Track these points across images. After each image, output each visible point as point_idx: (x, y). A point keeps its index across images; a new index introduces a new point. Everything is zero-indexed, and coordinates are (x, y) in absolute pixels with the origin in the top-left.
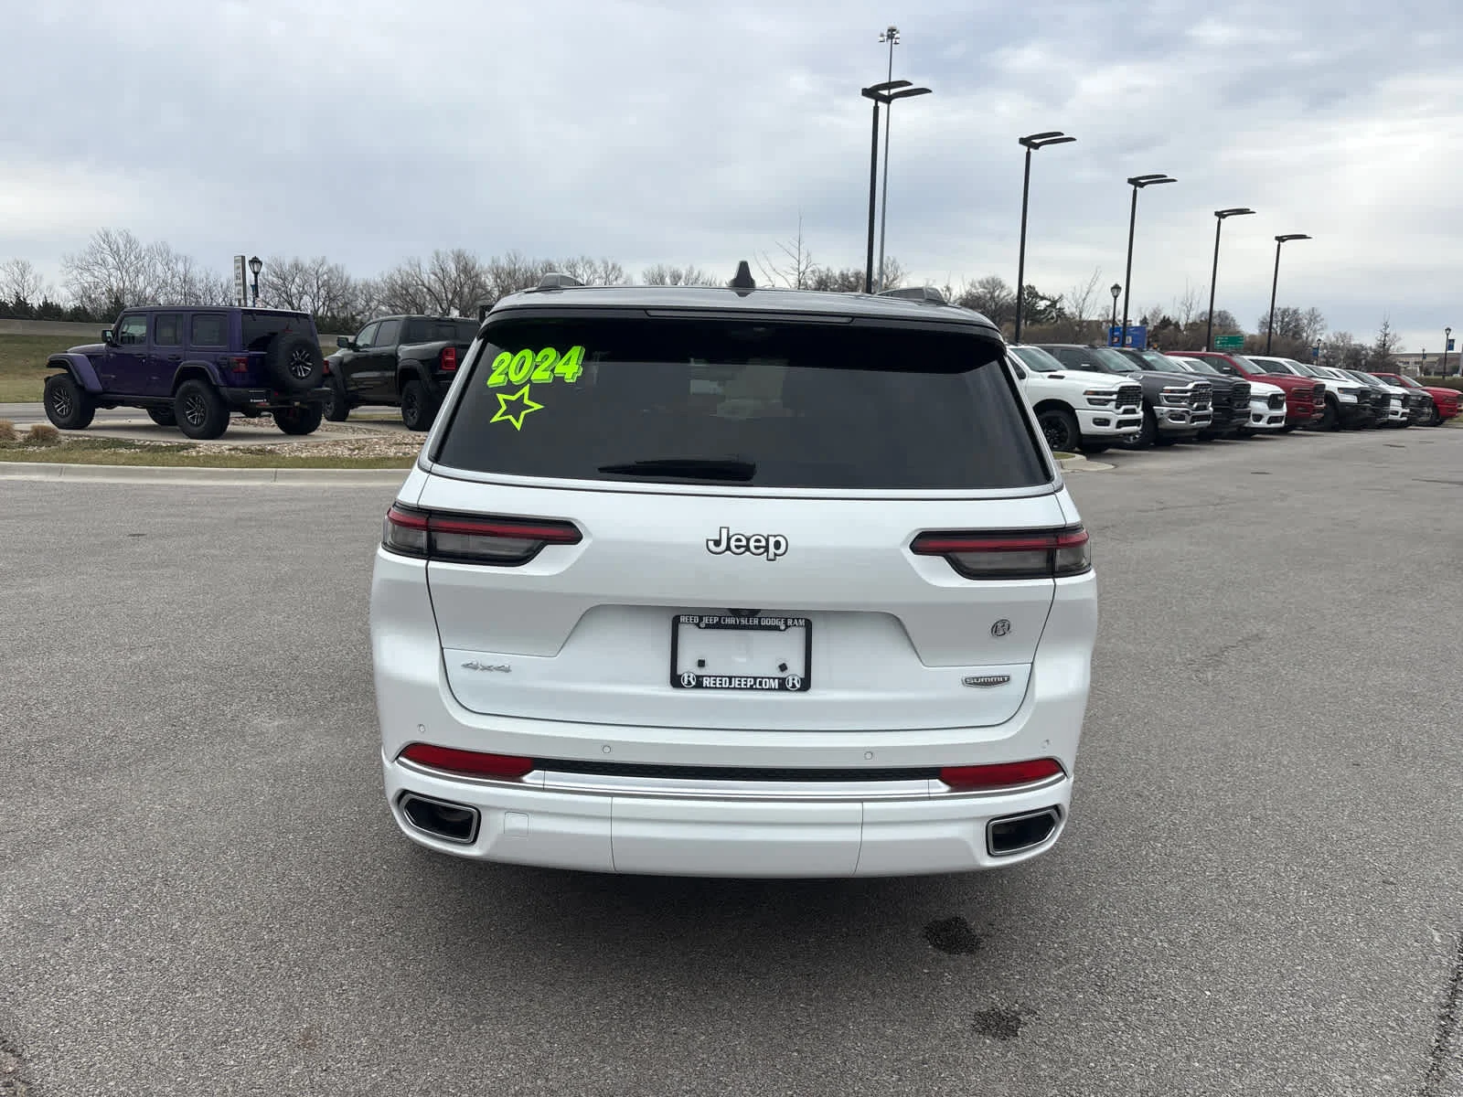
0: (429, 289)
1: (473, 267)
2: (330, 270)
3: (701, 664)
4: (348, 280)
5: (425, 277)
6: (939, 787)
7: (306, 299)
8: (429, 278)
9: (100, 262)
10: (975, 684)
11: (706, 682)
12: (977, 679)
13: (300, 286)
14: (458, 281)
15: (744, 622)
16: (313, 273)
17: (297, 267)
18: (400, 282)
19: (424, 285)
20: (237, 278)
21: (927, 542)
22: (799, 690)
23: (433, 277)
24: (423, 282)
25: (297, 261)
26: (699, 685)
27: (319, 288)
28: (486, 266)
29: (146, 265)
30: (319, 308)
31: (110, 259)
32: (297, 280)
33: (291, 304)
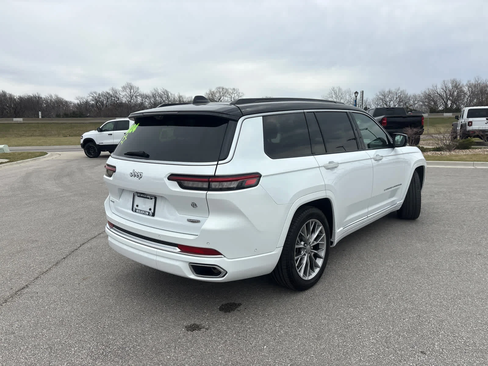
0: (439, 95)
1: (459, 85)
2: (401, 92)
3: (137, 206)
4: (407, 94)
5: (438, 91)
6: (178, 250)
7: (392, 102)
8: (440, 90)
9: (331, 96)
10: (189, 221)
11: (137, 211)
12: (191, 220)
13: (390, 98)
14: (452, 90)
15: (144, 196)
16: (395, 93)
17: (390, 92)
18: (428, 93)
19: (438, 93)
20: (361, 98)
21: (173, 177)
22: (152, 216)
23: (441, 90)
24: (437, 92)
25: (390, 89)
26: (136, 212)
27: (396, 98)
28: (465, 84)
29: (344, 96)
30: (396, 105)
31: (334, 96)
32: (389, 96)
33: (386, 105)
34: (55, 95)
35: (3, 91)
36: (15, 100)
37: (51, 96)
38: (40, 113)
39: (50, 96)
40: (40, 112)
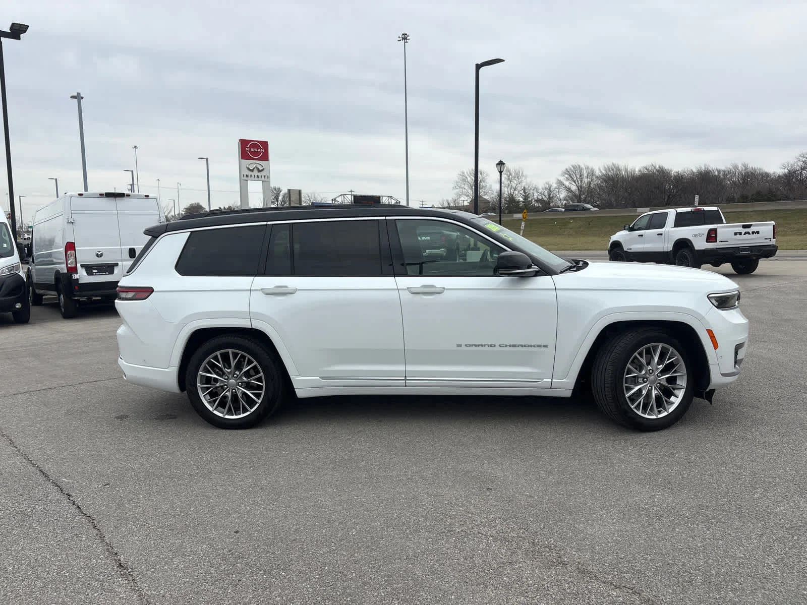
34: (742, 165)
35: (659, 167)
36: (671, 177)
37: (736, 167)
38: (697, 198)
39: (734, 167)
40: (698, 196)
